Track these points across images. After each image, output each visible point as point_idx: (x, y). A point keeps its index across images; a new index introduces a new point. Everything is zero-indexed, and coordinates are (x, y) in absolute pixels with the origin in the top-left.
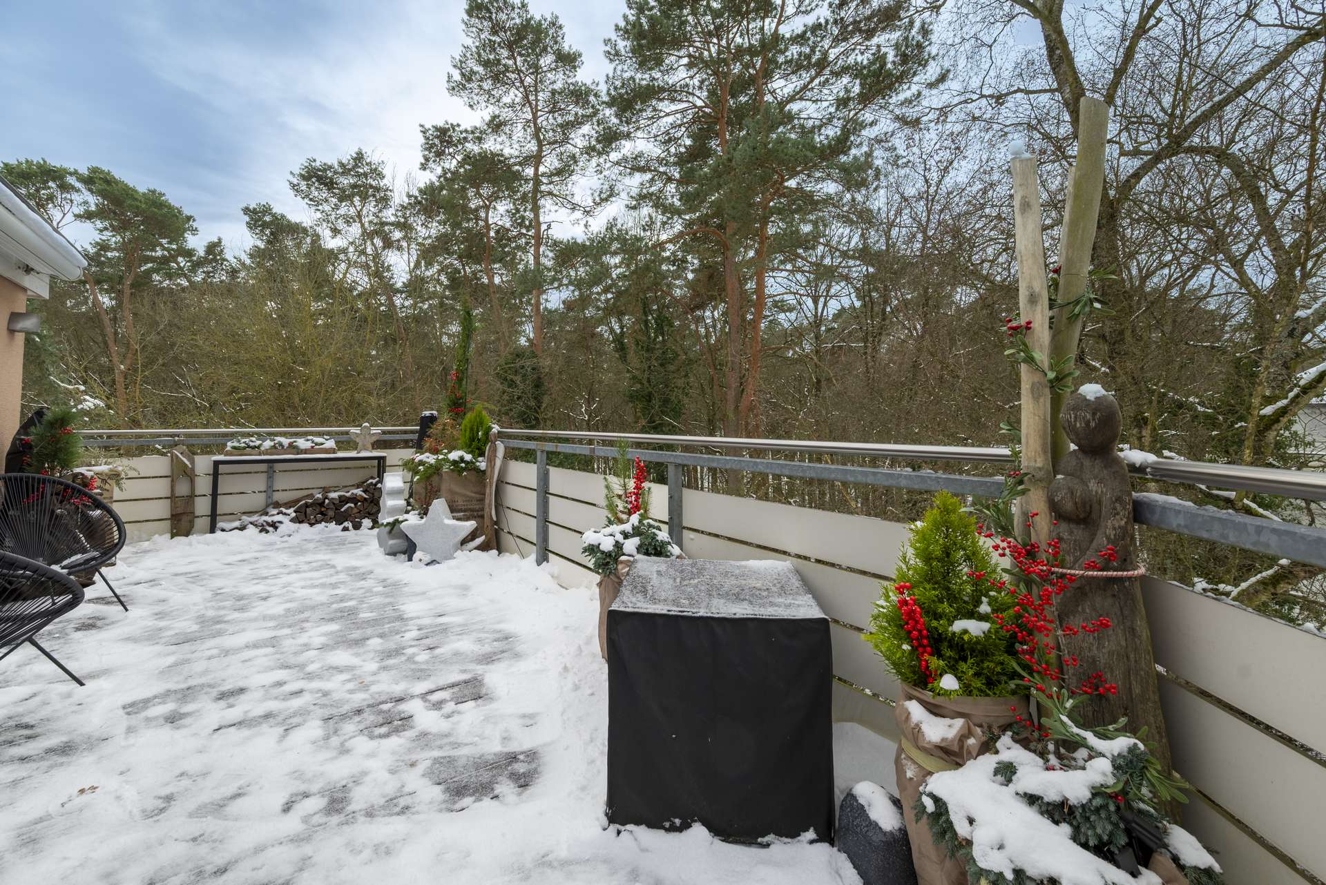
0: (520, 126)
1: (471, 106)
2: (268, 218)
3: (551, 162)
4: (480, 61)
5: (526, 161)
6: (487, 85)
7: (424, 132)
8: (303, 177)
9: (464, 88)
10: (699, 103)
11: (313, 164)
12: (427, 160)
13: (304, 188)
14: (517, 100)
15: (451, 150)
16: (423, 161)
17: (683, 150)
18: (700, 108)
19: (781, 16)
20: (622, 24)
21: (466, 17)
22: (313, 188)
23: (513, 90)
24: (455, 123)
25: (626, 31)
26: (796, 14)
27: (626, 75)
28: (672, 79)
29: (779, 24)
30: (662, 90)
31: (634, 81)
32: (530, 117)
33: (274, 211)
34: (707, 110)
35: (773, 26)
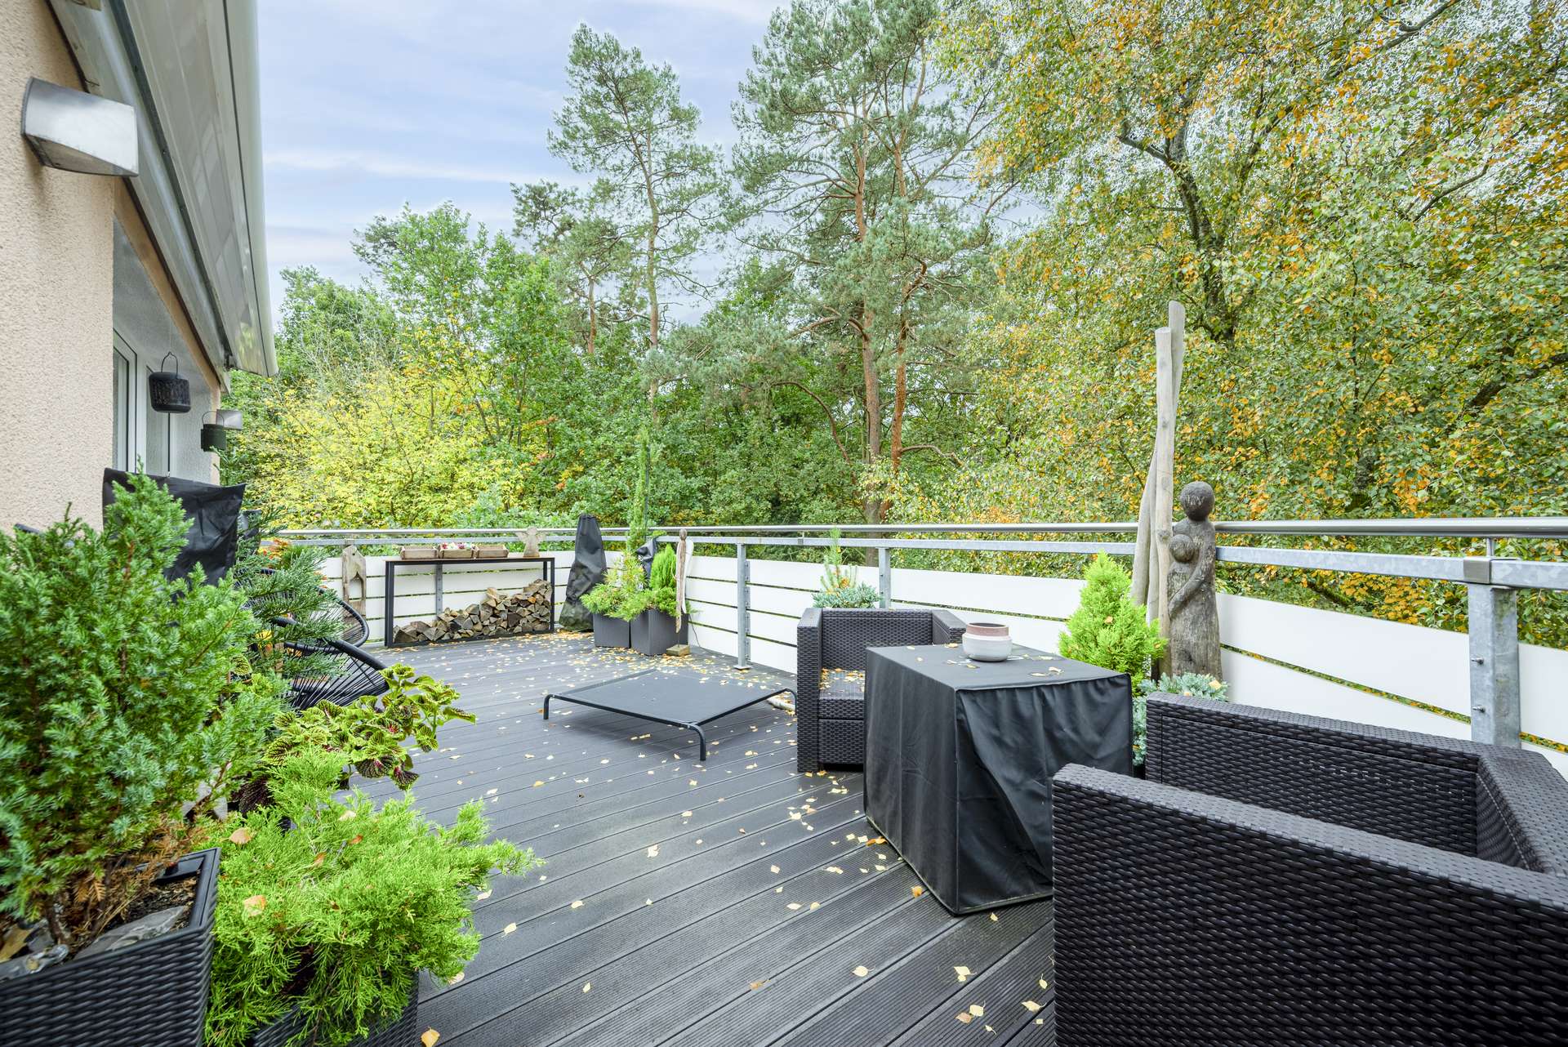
0: (629, 192)
1: (575, 168)
2: (312, 285)
3: (668, 236)
4: (584, 116)
5: (638, 233)
6: (592, 142)
7: (515, 192)
8: (370, 238)
9: (566, 146)
10: (834, 176)
11: (383, 223)
12: (519, 224)
13: (370, 251)
14: (627, 161)
15: (548, 213)
16: (516, 227)
17: (814, 226)
18: (834, 182)
19: (921, 86)
20: (746, 82)
21: (570, 66)
22: (381, 251)
23: (623, 149)
24: (552, 183)
25: (752, 92)
26: (938, 82)
27: (754, 143)
28: (803, 149)
29: (919, 94)
30: (792, 159)
31: (763, 149)
32: (643, 181)
33: (320, 276)
34: (840, 183)
35: (914, 96)
